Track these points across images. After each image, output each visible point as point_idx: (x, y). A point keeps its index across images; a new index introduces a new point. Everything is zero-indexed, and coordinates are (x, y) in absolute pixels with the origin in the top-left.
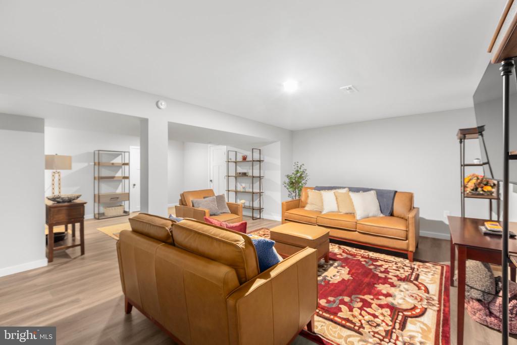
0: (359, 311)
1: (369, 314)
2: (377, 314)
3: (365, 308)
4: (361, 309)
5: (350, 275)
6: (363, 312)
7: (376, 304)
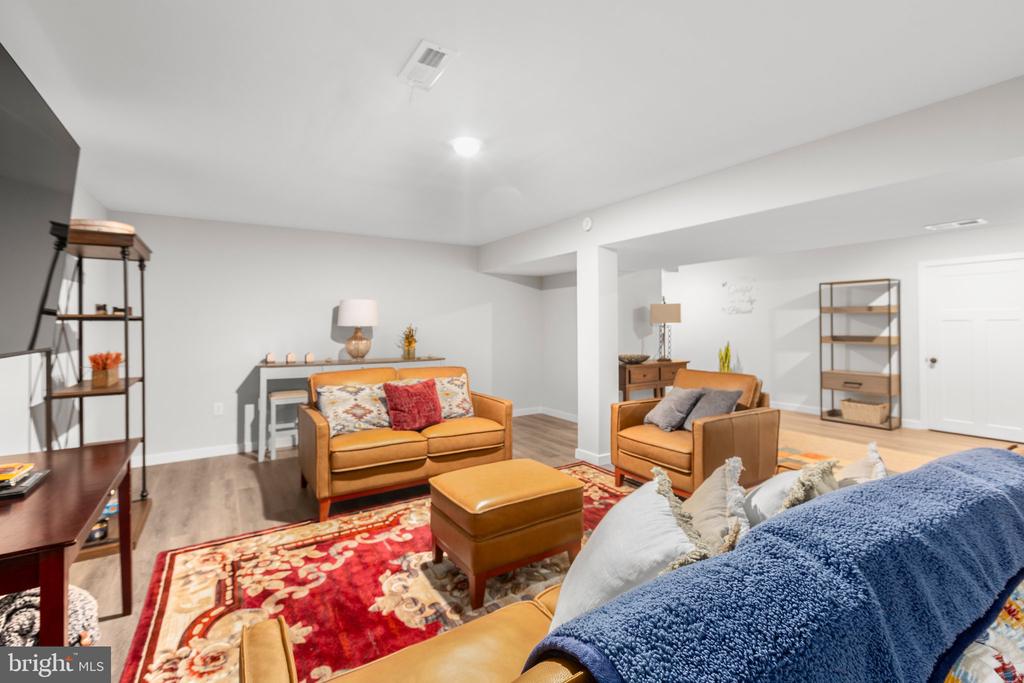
0: (295, 565)
1: (278, 571)
2: (267, 577)
3: (289, 572)
4: (295, 570)
5: (384, 613)
6: (287, 566)
7: (277, 590)
